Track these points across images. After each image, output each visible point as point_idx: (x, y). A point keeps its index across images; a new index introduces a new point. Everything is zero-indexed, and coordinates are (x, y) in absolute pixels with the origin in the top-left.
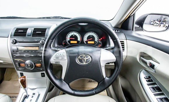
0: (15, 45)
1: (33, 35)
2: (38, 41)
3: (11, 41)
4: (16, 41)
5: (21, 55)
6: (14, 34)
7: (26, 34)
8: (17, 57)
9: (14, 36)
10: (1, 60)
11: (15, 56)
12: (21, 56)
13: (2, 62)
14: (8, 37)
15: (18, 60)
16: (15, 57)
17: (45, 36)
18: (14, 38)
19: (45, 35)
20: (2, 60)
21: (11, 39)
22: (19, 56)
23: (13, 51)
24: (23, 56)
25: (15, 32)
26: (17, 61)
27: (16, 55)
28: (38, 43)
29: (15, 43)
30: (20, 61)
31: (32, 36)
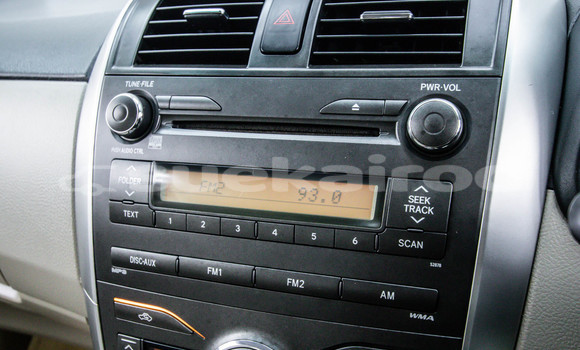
0: (137, 150)
1: (318, 44)
2: (376, 112)
3: (112, 113)
4: (150, 106)
5: (184, 260)
6: (145, 44)
7: (248, 41)
8: (143, 280)
9: (141, 60)
10: (7, 283)
11: (123, 262)
12: (178, 270)
13: (10, 294)
14: (86, 79)
15: (147, 309)
16: (118, 278)
17: (457, 60)
18: (135, 84)
19: (458, 44)
20: (15, 288)
21: (107, 94)
22: (160, 268)
23: (117, 217)
24: (200, 275)
25: (150, 29)
26: (133, 314)
27: (135, 256)
28: (374, 133)
29: (141, 132)
30: (158, 321)
31: (315, 61)
